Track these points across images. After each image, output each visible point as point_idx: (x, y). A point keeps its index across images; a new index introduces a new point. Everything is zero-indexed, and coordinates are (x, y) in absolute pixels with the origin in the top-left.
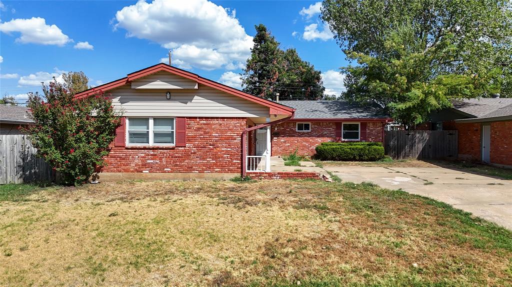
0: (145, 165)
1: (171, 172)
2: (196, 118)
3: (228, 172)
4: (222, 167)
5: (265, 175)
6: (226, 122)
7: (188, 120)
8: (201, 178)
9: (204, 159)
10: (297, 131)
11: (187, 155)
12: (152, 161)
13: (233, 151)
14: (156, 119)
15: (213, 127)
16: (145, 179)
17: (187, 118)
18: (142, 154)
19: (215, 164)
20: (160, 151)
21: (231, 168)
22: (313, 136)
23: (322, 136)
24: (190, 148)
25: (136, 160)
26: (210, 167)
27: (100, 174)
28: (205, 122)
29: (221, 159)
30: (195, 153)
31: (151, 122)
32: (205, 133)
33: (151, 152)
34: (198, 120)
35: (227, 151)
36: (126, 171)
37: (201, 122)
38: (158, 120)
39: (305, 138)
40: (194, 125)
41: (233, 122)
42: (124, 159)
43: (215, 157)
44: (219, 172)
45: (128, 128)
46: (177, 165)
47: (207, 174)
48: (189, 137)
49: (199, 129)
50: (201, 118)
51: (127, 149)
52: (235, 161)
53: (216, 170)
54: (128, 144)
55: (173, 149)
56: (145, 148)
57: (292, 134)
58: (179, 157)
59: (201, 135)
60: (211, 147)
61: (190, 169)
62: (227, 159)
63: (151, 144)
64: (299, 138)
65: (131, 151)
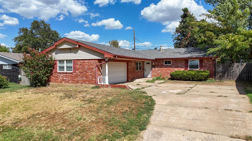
0: (63, 80)
1: (72, 83)
2: (79, 60)
3: (91, 84)
4: (89, 81)
5: (105, 86)
6: (90, 61)
7: (77, 61)
8: (81, 86)
9: (82, 78)
10: (164, 64)
11: (77, 76)
12: (65, 78)
13: (93, 74)
14: (67, 61)
15: (85, 63)
16: (63, 85)
17: (76, 60)
18: (62, 75)
19: (86, 80)
20: (68, 74)
21: (92, 82)
22: (172, 67)
23: (178, 67)
24: (77, 73)
25: (61, 77)
26: (84, 82)
27: (50, 83)
28: (83, 61)
29: (88, 78)
30: (79, 75)
31: (65, 62)
32: (83, 66)
33: (65, 75)
34: (80, 61)
35: (91, 74)
36: (58, 82)
37: (81, 61)
38: (68, 61)
39: (168, 68)
40: (79, 63)
41: (93, 61)
42: (57, 77)
43: (86, 77)
44: (88, 84)
45: (58, 64)
46: (73, 80)
47: (84, 85)
48: (77, 68)
49: (81, 65)
50: (81, 60)
51: (58, 73)
52: (93, 79)
53: (87, 83)
54: (58, 71)
55: (72, 73)
56: (63, 73)
57: (162, 66)
58: (74, 77)
59: (82, 67)
60: (85, 72)
61: (78, 82)
62: (91, 78)
63: (65, 71)
64: (165, 68)
65: (59, 74)
